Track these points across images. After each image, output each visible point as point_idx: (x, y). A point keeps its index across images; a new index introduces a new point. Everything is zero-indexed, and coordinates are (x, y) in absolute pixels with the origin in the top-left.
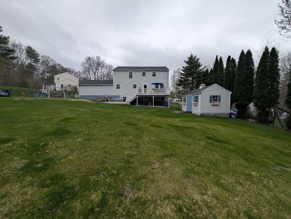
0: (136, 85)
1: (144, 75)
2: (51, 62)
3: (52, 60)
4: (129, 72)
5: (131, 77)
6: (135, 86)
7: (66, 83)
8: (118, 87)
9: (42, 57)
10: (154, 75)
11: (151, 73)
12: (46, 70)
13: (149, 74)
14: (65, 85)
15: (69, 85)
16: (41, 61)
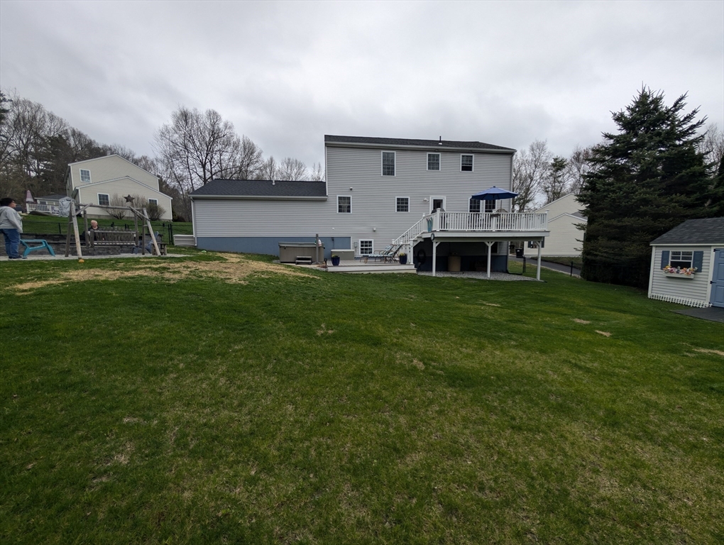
0: (407, 199)
1: (434, 164)
2: (48, 124)
3: (52, 118)
4: (382, 151)
5: (389, 170)
6: (402, 205)
7: (117, 192)
8: (344, 205)
9: (16, 104)
10: (467, 168)
11: (458, 160)
12: (31, 149)
13: (450, 163)
14: (116, 197)
15: (129, 199)
16: (11, 117)
